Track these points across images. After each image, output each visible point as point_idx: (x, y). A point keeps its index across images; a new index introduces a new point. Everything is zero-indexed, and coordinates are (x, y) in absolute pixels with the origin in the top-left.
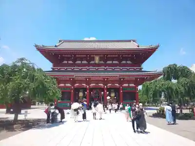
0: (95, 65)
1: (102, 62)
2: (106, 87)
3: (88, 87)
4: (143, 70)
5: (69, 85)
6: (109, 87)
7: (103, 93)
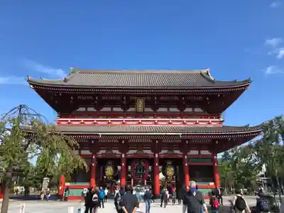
0: (137, 115)
1: (149, 110)
2: (157, 155)
3: (123, 156)
4: (224, 124)
5: (87, 152)
6: (162, 156)
7: (150, 167)
